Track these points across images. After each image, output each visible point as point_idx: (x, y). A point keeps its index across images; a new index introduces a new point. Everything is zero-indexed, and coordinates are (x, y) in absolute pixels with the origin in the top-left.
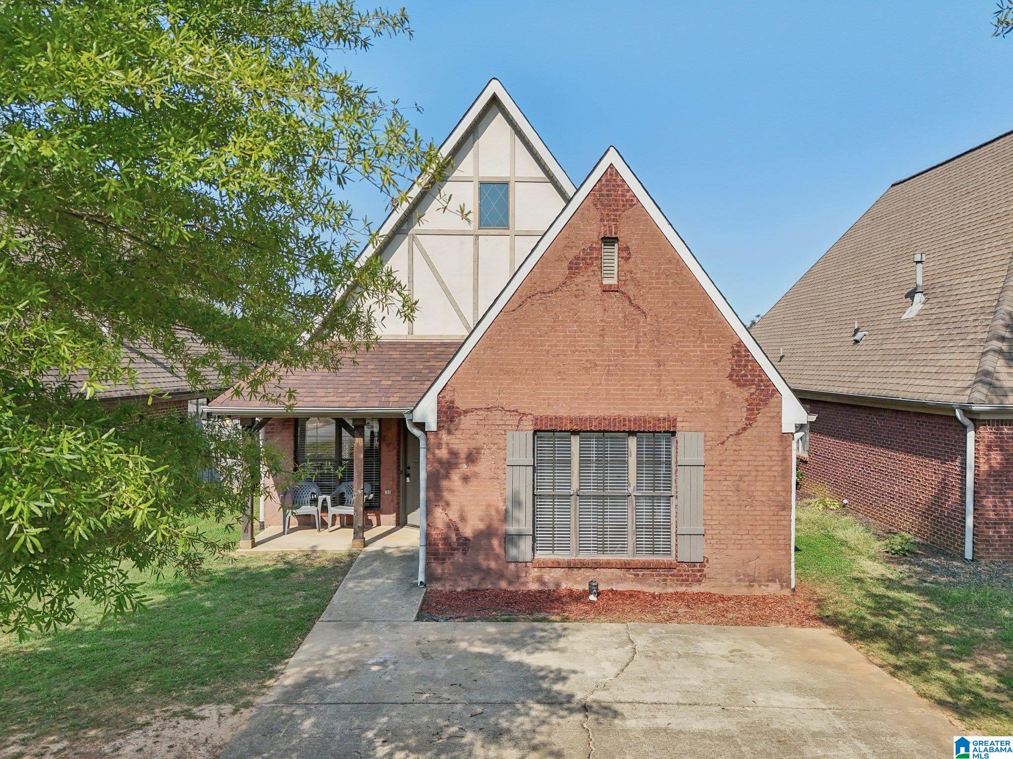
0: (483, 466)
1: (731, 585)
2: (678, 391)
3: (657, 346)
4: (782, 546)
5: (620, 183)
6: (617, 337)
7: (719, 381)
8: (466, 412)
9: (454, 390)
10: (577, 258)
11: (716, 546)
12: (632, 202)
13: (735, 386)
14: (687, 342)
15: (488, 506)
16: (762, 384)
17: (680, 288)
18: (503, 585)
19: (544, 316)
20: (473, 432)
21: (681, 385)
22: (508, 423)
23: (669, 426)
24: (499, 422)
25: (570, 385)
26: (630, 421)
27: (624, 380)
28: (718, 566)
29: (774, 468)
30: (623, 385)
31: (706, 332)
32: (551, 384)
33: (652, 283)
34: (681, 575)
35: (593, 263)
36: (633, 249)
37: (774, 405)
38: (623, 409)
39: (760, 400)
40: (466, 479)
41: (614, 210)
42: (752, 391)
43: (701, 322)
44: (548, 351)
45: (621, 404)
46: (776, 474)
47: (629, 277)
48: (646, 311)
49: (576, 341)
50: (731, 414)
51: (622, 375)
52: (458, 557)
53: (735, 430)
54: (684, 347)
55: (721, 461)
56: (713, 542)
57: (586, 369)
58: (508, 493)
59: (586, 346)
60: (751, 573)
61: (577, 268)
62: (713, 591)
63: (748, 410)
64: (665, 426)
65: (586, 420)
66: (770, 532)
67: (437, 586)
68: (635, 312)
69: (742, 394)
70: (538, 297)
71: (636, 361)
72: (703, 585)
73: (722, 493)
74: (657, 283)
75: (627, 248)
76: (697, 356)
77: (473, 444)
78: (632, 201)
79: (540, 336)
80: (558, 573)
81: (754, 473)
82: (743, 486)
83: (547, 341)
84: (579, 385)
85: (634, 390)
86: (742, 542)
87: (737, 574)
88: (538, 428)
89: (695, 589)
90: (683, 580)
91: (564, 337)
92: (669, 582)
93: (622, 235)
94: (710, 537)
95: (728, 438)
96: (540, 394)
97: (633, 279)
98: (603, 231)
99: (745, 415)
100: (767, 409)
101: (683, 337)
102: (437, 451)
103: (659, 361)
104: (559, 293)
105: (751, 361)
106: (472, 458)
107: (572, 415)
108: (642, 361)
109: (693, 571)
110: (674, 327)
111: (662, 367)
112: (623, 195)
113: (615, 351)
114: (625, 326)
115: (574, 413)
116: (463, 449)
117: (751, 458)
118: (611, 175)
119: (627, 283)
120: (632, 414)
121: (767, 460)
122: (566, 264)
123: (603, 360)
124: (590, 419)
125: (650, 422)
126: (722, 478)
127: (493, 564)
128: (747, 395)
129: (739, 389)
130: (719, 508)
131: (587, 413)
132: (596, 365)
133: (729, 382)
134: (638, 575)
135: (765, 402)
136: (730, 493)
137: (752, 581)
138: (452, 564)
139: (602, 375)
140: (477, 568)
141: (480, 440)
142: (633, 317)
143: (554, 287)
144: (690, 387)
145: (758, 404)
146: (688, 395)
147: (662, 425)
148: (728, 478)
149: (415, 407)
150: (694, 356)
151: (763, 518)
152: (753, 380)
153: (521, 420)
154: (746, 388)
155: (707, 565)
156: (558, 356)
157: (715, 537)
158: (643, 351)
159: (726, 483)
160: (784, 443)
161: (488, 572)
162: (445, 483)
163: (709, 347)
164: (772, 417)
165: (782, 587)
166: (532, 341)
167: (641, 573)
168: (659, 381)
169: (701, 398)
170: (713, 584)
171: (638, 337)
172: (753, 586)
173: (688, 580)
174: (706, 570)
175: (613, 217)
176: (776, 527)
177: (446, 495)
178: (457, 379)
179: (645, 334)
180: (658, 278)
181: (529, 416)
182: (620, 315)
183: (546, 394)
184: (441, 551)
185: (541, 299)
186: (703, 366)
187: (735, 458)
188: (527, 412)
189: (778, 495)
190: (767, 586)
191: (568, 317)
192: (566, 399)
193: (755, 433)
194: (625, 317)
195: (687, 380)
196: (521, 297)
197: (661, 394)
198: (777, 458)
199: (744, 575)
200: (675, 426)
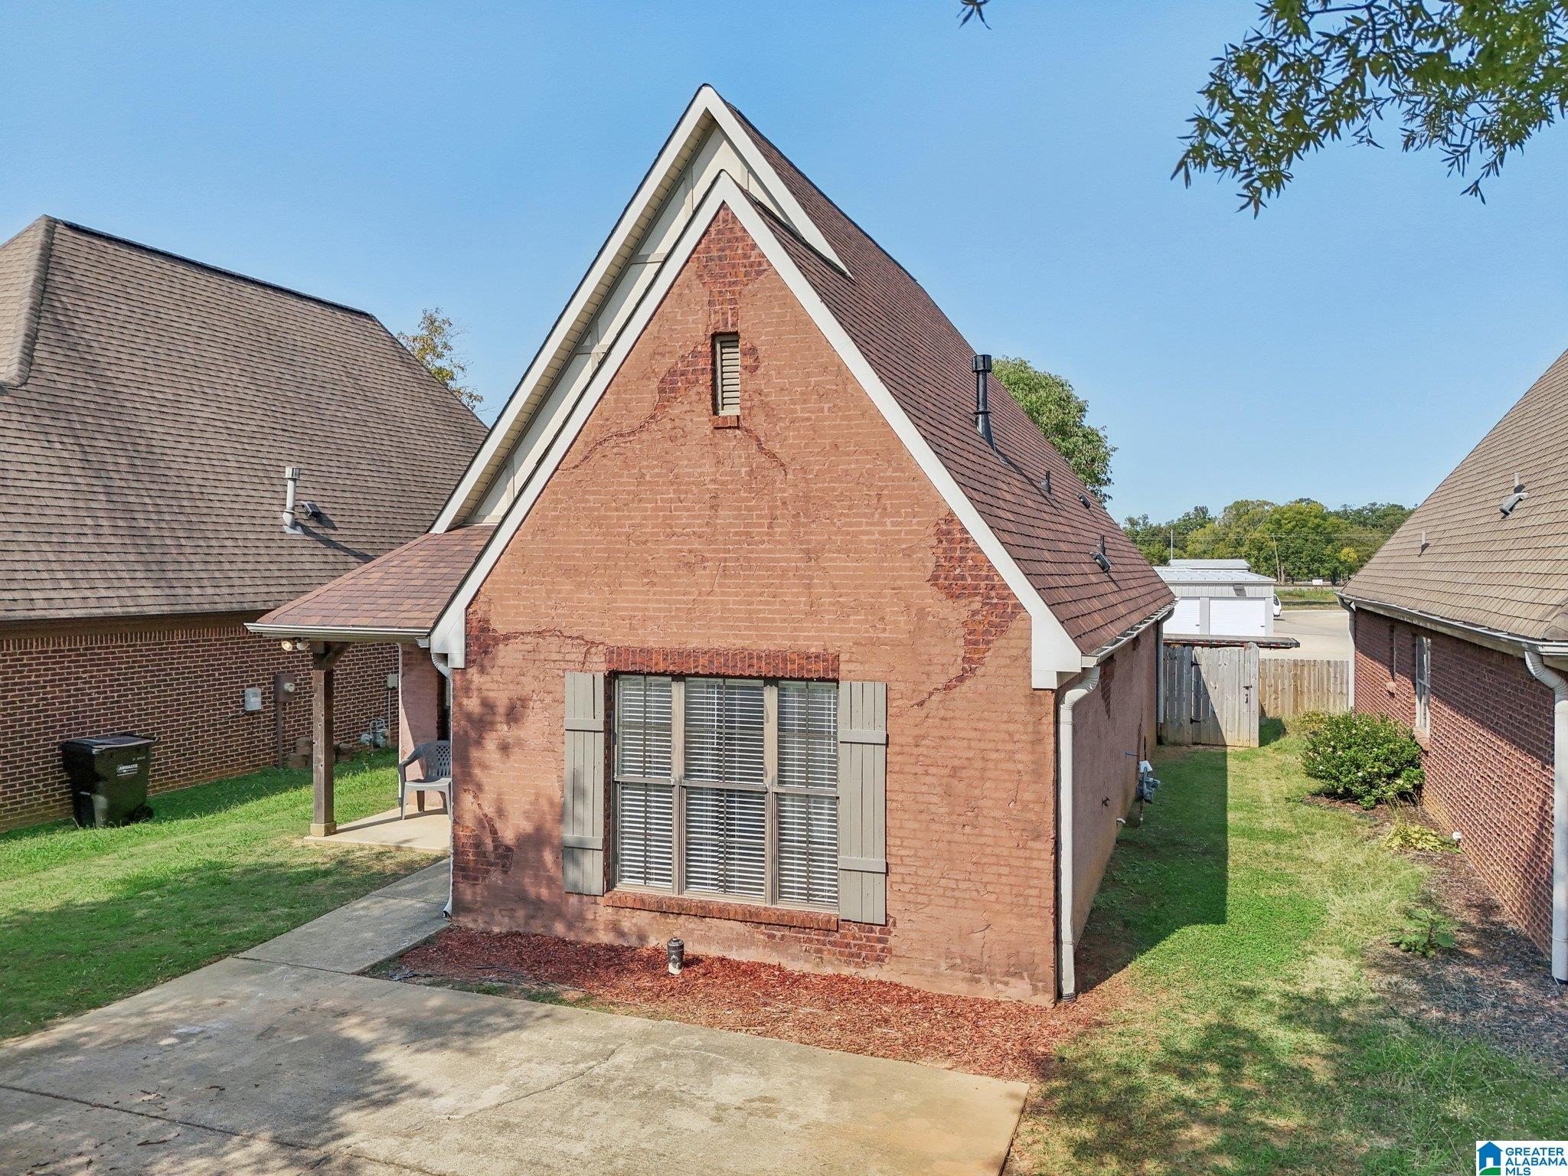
0: (533, 728)
1: (938, 975)
2: (842, 605)
3: (805, 525)
4: (1035, 910)
5: (739, 234)
6: (739, 509)
7: (913, 587)
8: (507, 638)
9: (489, 602)
10: (672, 372)
11: (910, 897)
12: (760, 267)
13: (944, 596)
14: (857, 515)
15: (538, 796)
16: (993, 593)
17: (844, 418)
18: (559, 929)
19: (621, 476)
20: (517, 671)
21: (847, 594)
22: (568, 657)
23: (826, 670)
24: (555, 657)
25: (665, 593)
26: (759, 658)
27: (749, 585)
28: (913, 935)
29: (1018, 756)
30: (748, 595)
31: (890, 497)
32: (635, 592)
33: (794, 411)
34: (848, 945)
35: (697, 381)
36: (762, 350)
37: (1017, 633)
38: (749, 637)
39: (991, 624)
40: (504, 748)
41: (731, 284)
42: (976, 606)
43: (881, 479)
44: (628, 536)
45: (747, 628)
46: (1020, 767)
47: (756, 402)
48: (786, 460)
49: (671, 517)
50: (936, 650)
51: (747, 577)
52: (496, 877)
53: (941, 680)
54: (851, 525)
55: (916, 737)
56: (905, 888)
57: (688, 565)
58: (567, 775)
59: (688, 526)
60: (975, 954)
61: (672, 390)
62: (906, 981)
63: (968, 642)
64: (818, 669)
65: (689, 655)
66: (1012, 880)
67: (466, 921)
68: (767, 465)
69: (955, 613)
70: (612, 442)
71: (770, 551)
72: (886, 967)
73: (920, 798)
74: (803, 410)
75: (753, 350)
76: (874, 542)
77: (514, 691)
78: (760, 264)
79: (617, 510)
80: (643, 918)
81: (978, 764)
82: (960, 787)
83: (629, 518)
84: (677, 593)
85: (768, 603)
86: (957, 894)
87: (949, 955)
88: (614, 667)
89: (872, 973)
90: (852, 955)
91: (654, 509)
92: (826, 956)
93: (744, 327)
94: (898, 878)
95: (931, 694)
96: (618, 608)
97: (764, 405)
98: (716, 322)
99: (962, 653)
100: (1002, 642)
101: (850, 508)
102: (465, 701)
103: (807, 552)
104: (645, 436)
105: (972, 550)
106: (514, 714)
107: (668, 647)
108: (779, 551)
109: (868, 939)
110: (834, 489)
111: (813, 563)
112: (745, 256)
113: (736, 533)
114: (750, 490)
115: (671, 644)
116: (501, 700)
117: (974, 734)
118: (725, 221)
119: (753, 412)
120: (765, 646)
121: (1004, 741)
122: (654, 384)
123: (716, 551)
124: (693, 654)
125: (793, 662)
126: (920, 770)
127: (544, 892)
128: (965, 614)
129: (950, 602)
130: (916, 826)
131: (693, 644)
132: (704, 559)
133: (929, 589)
134: (773, 936)
135: (1001, 629)
136: (935, 799)
137: (976, 971)
138: (487, 887)
139: (713, 577)
140: (522, 898)
141: (529, 685)
142: (766, 473)
143: (636, 424)
144: (862, 598)
145: (986, 632)
146: (857, 613)
147: (813, 667)
148: (932, 770)
149: (433, 629)
150: (870, 542)
151: (997, 851)
152: (976, 588)
153: (587, 652)
154: (964, 602)
155: (894, 932)
156: (645, 543)
157: (908, 879)
158: (781, 534)
159: (928, 779)
160: (1038, 709)
161: (538, 904)
162: (475, 754)
163: (894, 524)
164: (1016, 659)
165: (1035, 990)
166: (605, 517)
167: (779, 934)
168: (809, 586)
169: (882, 619)
170: (904, 967)
171: (772, 508)
172: (978, 981)
173: (859, 956)
174: (892, 941)
175: (728, 296)
176: (1022, 872)
177: (477, 771)
178: (494, 582)
179: (784, 503)
180: (805, 402)
181: (601, 647)
182: (744, 470)
183: (625, 609)
184: (472, 864)
185: (617, 445)
186: (882, 560)
187: (943, 733)
188: (598, 639)
189: (1025, 808)
190: (1006, 984)
191: (658, 475)
192: (658, 618)
193: (981, 687)
194: (751, 473)
195: (856, 587)
196: (586, 444)
197: (813, 609)
198: (1024, 737)
199: (961, 957)
200: (836, 670)
